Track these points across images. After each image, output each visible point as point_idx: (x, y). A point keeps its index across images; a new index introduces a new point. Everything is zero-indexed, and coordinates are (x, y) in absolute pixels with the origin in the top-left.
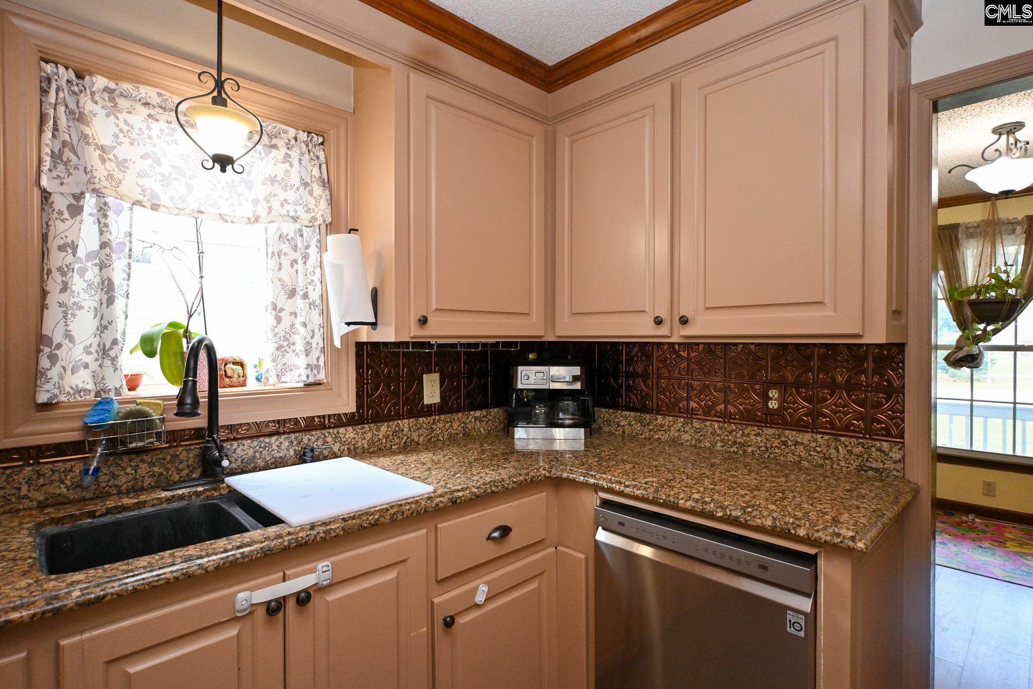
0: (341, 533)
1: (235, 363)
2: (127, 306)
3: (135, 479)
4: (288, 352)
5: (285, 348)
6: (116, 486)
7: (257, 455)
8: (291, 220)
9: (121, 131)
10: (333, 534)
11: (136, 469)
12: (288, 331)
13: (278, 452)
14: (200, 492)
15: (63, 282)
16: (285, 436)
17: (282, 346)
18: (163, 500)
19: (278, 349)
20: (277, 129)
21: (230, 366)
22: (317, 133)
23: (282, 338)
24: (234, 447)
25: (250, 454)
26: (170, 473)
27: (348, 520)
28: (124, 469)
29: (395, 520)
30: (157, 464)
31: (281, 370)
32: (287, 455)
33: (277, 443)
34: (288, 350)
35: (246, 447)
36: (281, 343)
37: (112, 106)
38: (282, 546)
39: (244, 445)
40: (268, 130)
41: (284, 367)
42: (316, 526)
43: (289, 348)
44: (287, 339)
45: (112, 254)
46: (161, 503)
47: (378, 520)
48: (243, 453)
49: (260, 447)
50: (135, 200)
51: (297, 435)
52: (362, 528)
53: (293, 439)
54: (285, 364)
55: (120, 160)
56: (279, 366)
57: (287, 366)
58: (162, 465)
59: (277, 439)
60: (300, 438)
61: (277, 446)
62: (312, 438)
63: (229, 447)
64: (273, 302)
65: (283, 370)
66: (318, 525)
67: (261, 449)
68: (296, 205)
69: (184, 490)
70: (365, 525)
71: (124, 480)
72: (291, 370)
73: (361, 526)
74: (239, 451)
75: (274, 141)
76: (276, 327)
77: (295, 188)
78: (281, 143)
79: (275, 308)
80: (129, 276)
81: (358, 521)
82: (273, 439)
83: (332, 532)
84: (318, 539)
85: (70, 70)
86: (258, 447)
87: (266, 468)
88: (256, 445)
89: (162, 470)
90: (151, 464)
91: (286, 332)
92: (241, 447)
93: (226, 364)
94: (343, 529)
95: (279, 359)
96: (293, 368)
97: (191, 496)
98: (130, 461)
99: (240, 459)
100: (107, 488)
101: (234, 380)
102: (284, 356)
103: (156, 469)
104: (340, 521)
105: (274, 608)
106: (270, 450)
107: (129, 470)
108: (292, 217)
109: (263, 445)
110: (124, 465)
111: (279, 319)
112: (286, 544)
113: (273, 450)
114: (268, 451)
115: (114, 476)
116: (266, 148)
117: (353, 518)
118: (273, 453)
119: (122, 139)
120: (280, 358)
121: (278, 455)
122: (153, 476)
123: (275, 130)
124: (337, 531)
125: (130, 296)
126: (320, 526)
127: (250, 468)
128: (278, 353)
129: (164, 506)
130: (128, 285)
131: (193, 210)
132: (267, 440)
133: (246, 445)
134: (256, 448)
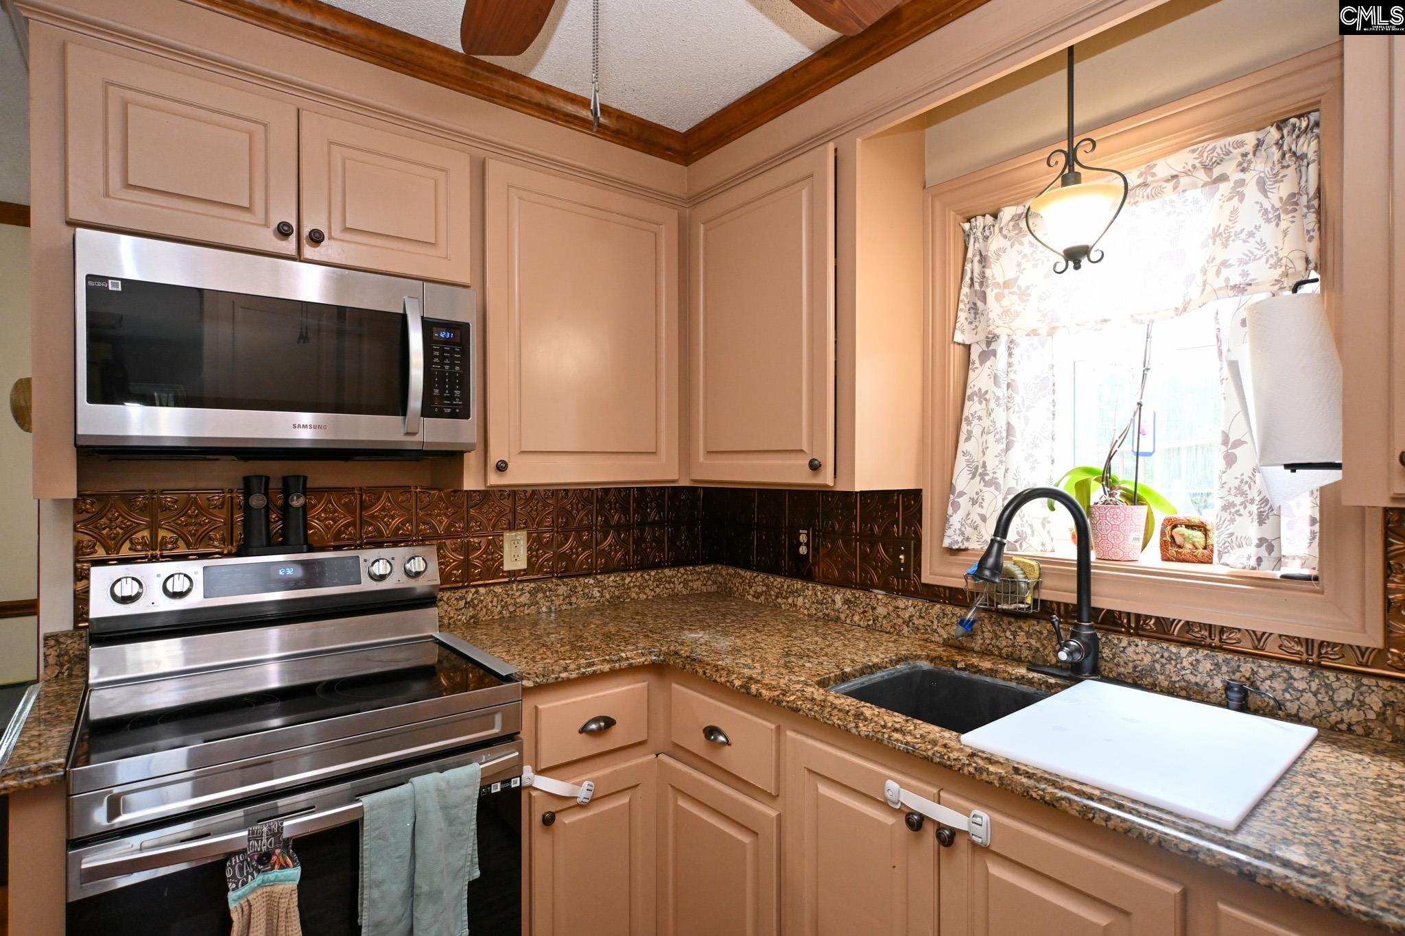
0: (996, 783)
1: (1190, 526)
2: (1053, 449)
3: (1013, 646)
4: (1240, 515)
5: (1236, 508)
6: (997, 647)
7: (1158, 666)
8: (1232, 293)
9: (1025, 256)
10: (984, 776)
11: (1014, 634)
12: (1246, 479)
13: (1191, 673)
14: (1051, 684)
15: (968, 431)
16: (1206, 652)
17: (1233, 505)
18: (1013, 677)
19: (1225, 508)
20: (1218, 150)
21: (1182, 529)
22: (1298, 113)
23: (1233, 491)
24: (1122, 645)
25: (1145, 662)
26: (1047, 652)
27: (1021, 775)
28: (1004, 631)
29: (1089, 820)
30: (1034, 636)
31: (1225, 543)
32: (1209, 685)
33: (1190, 659)
34: (1242, 511)
35: (1139, 649)
36: (1231, 499)
37: (1016, 234)
38: (924, 753)
39: (1137, 645)
40: (1205, 158)
41: (1229, 540)
42: (978, 756)
43: (1245, 507)
44: (1243, 493)
45: (1013, 395)
46: (1011, 680)
47: (1057, 801)
48: (1135, 657)
49: (1162, 657)
50: (1030, 330)
51: (1229, 656)
52: (1026, 795)
53: (1221, 661)
54: (1231, 534)
55: (1023, 288)
56: (1223, 536)
57: (1234, 538)
58: (1039, 639)
59: (1190, 652)
60: (1234, 664)
61: (1191, 664)
62: (1261, 671)
63: (1116, 642)
64: (1223, 432)
65: (1227, 544)
66: (980, 757)
67: (1164, 661)
68: (1247, 263)
69: (1035, 675)
70: (1034, 795)
71: (1004, 643)
72: (1240, 546)
73: (1028, 792)
74: (1130, 650)
75: (1217, 171)
76: (1224, 472)
77: (1243, 236)
78: (1230, 168)
79: (1225, 442)
80: (1054, 415)
81: (1031, 783)
82: (1185, 651)
83: (985, 774)
84: (966, 770)
85: (987, 216)
86: (1158, 656)
87: (1171, 692)
88: (1155, 651)
89: (1038, 645)
90: (1029, 635)
91: (1242, 481)
92: (1133, 647)
93: (1175, 527)
94: (1001, 778)
95: (1224, 526)
96: (1244, 543)
97: (1040, 685)
98: (1010, 623)
99: (1131, 665)
100: (991, 646)
101: (1184, 551)
102: (1232, 521)
103: (1033, 642)
104: (1010, 769)
105: (916, 822)
106: (1178, 666)
107: (1008, 634)
108: (1234, 287)
109: (1166, 655)
110: (1004, 626)
111: (1230, 460)
112: (930, 753)
113: (1183, 668)
114: (1176, 667)
115: (997, 637)
116: (1206, 189)
117: (1029, 776)
118: (1183, 672)
119: (1024, 265)
120: (1226, 523)
121: (1193, 679)
122: (1030, 648)
123: (1215, 154)
124: (992, 777)
125: (1055, 436)
126: (983, 759)
127: (1146, 683)
128: (1226, 515)
129: (1013, 684)
130: (1053, 425)
131: (1096, 322)
132: (1174, 649)
133: (1140, 646)
134: (1155, 655)
